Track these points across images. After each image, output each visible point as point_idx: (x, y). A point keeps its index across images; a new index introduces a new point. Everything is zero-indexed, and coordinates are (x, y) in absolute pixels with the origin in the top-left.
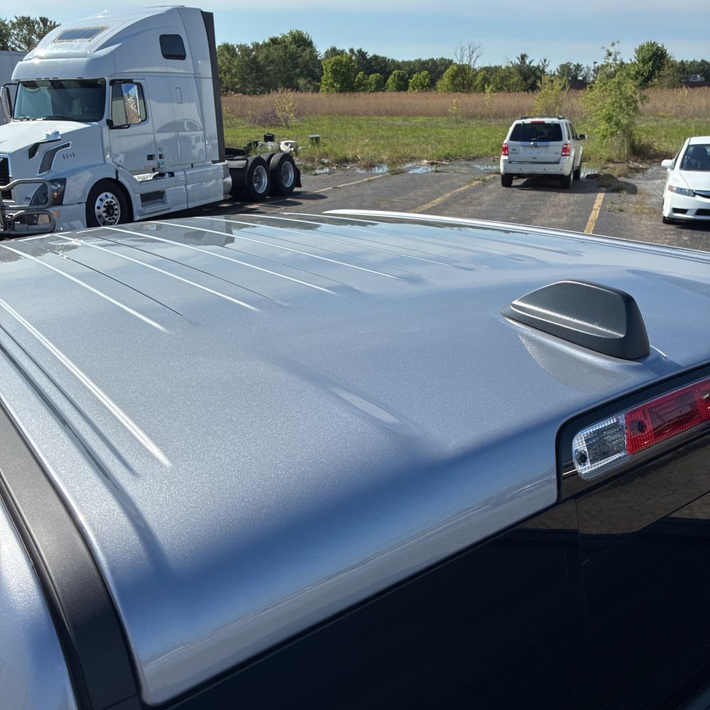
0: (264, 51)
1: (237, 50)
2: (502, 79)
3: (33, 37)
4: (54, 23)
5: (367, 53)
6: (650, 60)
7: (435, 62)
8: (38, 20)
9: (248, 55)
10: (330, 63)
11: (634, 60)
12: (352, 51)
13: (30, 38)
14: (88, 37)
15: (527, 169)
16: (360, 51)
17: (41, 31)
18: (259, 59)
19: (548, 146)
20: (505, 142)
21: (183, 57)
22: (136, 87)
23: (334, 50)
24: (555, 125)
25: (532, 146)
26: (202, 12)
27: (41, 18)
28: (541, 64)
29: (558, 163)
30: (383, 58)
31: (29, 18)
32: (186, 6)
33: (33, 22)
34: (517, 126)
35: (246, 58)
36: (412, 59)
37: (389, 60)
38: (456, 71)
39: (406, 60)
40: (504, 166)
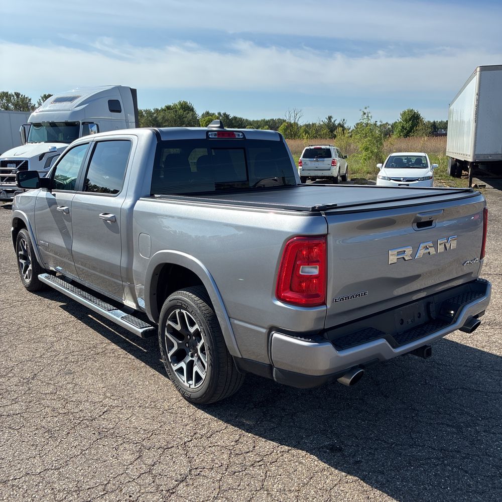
0: (162, 113)
1: (144, 113)
2: (317, 131)
3: (10, 105)
4: (24, 96)
5: (229, 115)
6: (410, 120)
7: (275, 121)
8: (14, 94)
9: (151, 116)
10: (205, 120)
11: (400, 120)
12: (219, 114)
13: (8, 105)
14: (70, 101)
15: (313, 174)
16: (225, 114)
17: (15, 101)
18: (158, 119)
19: (324, 161)
20: (300, 159)
21: (120, 111)
22: (96, 125)
23: (208, 113)
24: (327, 149)
25: (315, 161)
26: (131, 89)
27: (15, 93)
28: (341, 122)
29: (330, 170)
30: (240, 118)
31: (8, 93)
32: (122, 86)
33: (10, 95)
34: (306, 149)
35: (150, 118)
36: (259, 119)
37: (244, 120)
38: (286, 126)
39: (255, 120)
40: (300, 172)
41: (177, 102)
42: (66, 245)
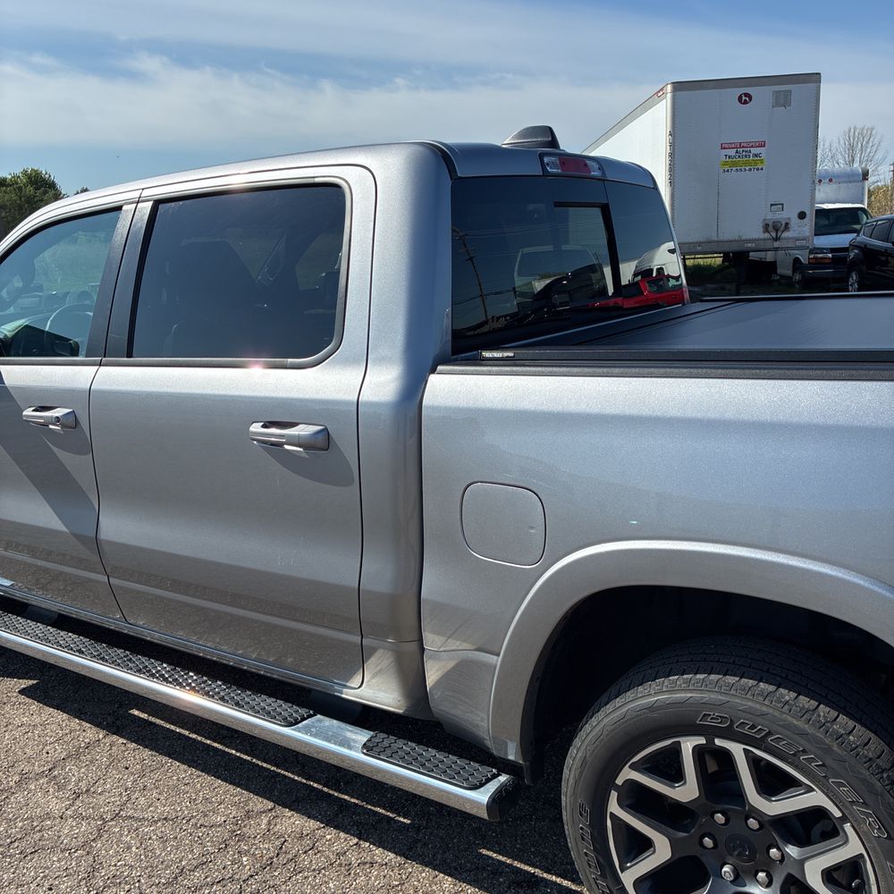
41: (18, 171)
42: (67, 527)
